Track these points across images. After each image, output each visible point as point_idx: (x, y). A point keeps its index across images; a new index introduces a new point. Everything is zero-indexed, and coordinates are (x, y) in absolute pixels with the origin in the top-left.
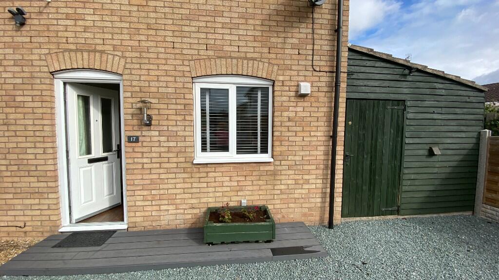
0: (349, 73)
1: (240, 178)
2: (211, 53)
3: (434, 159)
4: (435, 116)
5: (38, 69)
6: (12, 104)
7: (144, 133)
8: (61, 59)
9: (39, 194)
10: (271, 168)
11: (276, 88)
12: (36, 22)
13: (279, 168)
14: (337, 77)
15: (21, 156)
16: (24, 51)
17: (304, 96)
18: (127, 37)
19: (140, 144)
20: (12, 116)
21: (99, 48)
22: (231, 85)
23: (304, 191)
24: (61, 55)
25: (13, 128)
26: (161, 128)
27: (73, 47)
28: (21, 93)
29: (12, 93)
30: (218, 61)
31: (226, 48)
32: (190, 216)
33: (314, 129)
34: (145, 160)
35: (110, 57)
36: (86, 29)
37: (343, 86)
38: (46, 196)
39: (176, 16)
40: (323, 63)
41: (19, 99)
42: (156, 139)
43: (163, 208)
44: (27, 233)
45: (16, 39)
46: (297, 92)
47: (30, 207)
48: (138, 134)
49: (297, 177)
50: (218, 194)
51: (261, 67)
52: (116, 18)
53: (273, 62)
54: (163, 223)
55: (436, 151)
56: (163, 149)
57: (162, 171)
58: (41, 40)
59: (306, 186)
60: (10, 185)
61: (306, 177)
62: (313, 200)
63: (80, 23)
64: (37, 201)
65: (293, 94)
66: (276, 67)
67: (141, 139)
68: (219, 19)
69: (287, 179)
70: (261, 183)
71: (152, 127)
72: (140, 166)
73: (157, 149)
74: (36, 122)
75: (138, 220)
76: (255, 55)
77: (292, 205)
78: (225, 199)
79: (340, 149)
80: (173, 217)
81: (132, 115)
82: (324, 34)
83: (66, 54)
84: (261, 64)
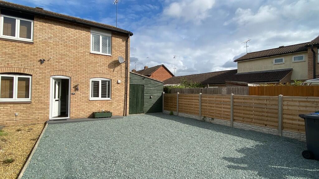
0: (130, 78)
1: (102, 104)
2: (95, 72)
3: (152, 99)
4: (151, 89)
5: (47, 75)
6: (38, 84)
7: (76, 92)
9: (44, 109)
10: (111, 101)
11: (112, 81)
13: (113, 101)
15: (39, 98)
16: (43, 70)
17: (119, 83)
18: (73, 68)
20: (38, 87)
21: (65, 70)
22: (100, 80)
23: (119, 107)
24: (54, 72)
26: (81, 91)
27: (58, 70)
30: (97, 74)
31: (99, 71)
32: (88, 115)
33: (122, 91)
34: (76, 99)
35: (68, 72)
36: (62, 65)
37: (129, 81)
38: (46, 109)
39: (86, 63)
40: (124, 75)
41: (40, 82)
42: (80, 94)
43: (81, 112)
44: (39, 121)
45: (41, 67)
47: (40, 113)
48: (75, 92)
49: (117, 104)
50: (96, 109)
51: (108, 76)
52: (70, 63)
54: (80, 117)
57: (81, 102)
58: (49, 67)
59: (120, 106)
60: (35, 107)
61: (120, 104)
62: (121, 110)
63: (60, 64)
64: (43, 111)
65: (116, 83)
66: (112, 76)
67: (75, 94)
68: (98, 64)
69: (115, 104)
70: (108, 105)
72: (75, 101)
73: (80, 97)
75: (73, 116)
76: (107, 73)
77: (116, 111)
78: (98, 110)
79: (128, 96)
80: (83, 115)
81: (73, 87)
82: (124, 69)
83: (56, 71)
84: (108, 75)
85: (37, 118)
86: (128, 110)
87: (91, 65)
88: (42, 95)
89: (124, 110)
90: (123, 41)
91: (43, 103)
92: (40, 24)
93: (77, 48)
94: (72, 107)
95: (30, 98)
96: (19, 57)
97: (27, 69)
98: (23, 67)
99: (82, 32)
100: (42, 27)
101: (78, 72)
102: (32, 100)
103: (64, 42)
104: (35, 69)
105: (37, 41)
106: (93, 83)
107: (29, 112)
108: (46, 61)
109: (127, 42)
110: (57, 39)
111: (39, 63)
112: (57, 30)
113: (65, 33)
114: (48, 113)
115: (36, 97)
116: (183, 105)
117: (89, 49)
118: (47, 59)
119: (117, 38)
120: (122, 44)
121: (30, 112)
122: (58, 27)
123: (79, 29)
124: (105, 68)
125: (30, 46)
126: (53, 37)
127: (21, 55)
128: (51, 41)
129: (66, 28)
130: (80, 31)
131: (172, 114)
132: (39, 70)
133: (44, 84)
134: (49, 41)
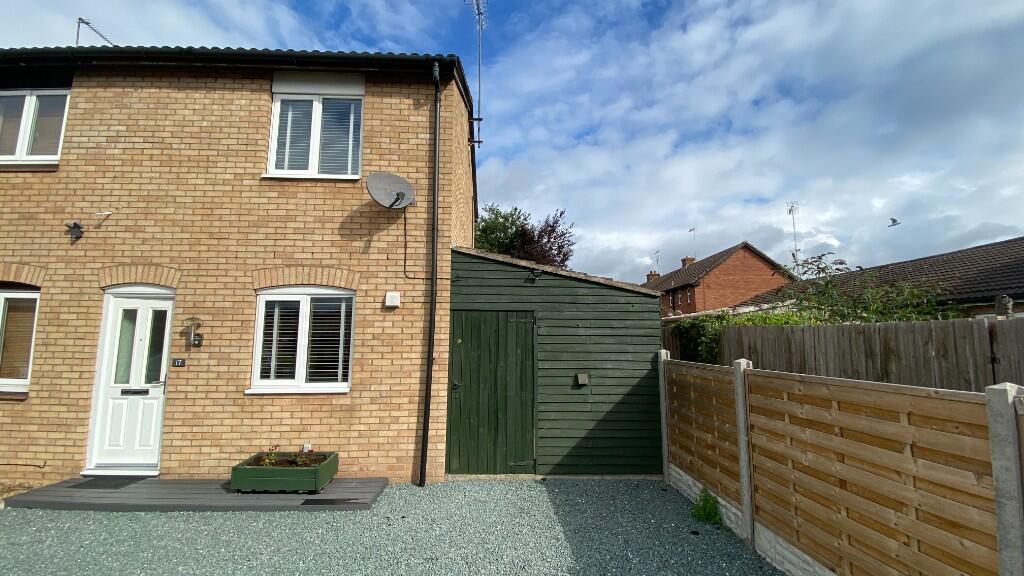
0: (451, 280)
1: (304, 415)
2: (279, 261)
5: (88, 284)
6: (56, 322)
7: (192, 356)
8: (114, 274)
9: (64, 426)
12: (93, 235)
14: (433, 285)
15: (55, 381)
16: (77, 266)
17: (393, 308)
18: (187, 248)
19: (186, 368)
22: (302, 296)
25: (51, 348)
26: (212, 349)
27: (128, 260)
28: (66, 309)
29: (57, 310)
31: (297, 256)
33: (407, 349)
34: (190, 389)
35: (165, 269)
36: (144, 241)
37: (445, 295)
38: (73, 429)
39: (242, 224)
40: (418, 268)
43: (205, 450)
44: (46, 476)
46: (384, 303)
47: (53, 443)
48: (185, 356)
49: (382, 414)
50: (273, 436)
51: (339, 275)
52: (178, 229)
53: (355, 269)
54: (203, 470)
55: (583, 379)
56: (212, 375)
60: (37, 415)
61: (395, 414)
62: (403, 446)
63: (140, 235)
64: (62, 435)
65: (379, 305)
66: (358, 275)
67: (187, 362)
68: (292, 225)
69: (369, 416)
70: (333, 421)
71: (202, 348)
73: (205, 375)
74: (78, 342)
75: (174, 464)
79: (442, 375)
80: (214, 463)
81: (181, 334)
82: (419, 234)
83: (120, 269)
84: (339, 272)
85: (41, 463)
88: (65, 368)
90: (418, 106)
91: (63, 402)
96: (11, 222)
97: (28, 264)
98: (18, 259)
99: (236, 95)
100: (92, 106)
101: (207, 266)
102: (31, 387)
103: (163, 146)
104: (52, 265)
105: (71, 157)
108: (88, 229)
109: (436, 100)
110: (137, 140)
111: (66, 240)
112: (141, 106)
113: (168, 112)
114: (81, 444)
115: (43, 377)
117: (263, 161)
118: (96, 223)
119: (391, 96)
120: (412, 118)
121: (22, 435)
123: (224, 89)
124: (324, 242)
125: (48, 179)
126: (125, 134)
127: (16, 216)
128: (116, 151)
132: (63, 265)
133: (76, 323)
134: (111, 152)
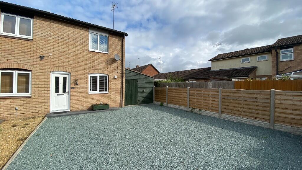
0: (125, 74)
1: (100, 97)
3: (144, 92)
4: (144, 83)
6: (38, 79)
7: (76, 87)
10: (108, 95)
11: (109, 76)
12: (47, 59)
13: (110, 95)
14: (123, 75)
17: (116, 78)
20: (38, 82)
21: (65, 66)
22: (98, 76)
24: (54, 68)
25: (38, 85)
26: (80, 86)
27: (58, 66)
29: (38, 76)
30: (95, 70)
31: (97, 67)
32: (87, 107)
33: (118, 86)
34: (76, 93)
35: (68, 68)
37: (124, 76)
38: (46, 103)
39: (85, 60)
40: (120, 71)
41: (40, 78)
42: (79, 88)
43: (80, 105)
44: (39, 114)
45: (40, 63)
46: (114, 77)
48: (74, 87)
49: (114, 97)
50: (94, 101)
52: (70, 60)
53: (108, 71)
54: (80, 109)
55: (144, 90)
57: (80, 96)
58: (48, 63)
59: (116, 99)
60: (35, 101)
62: (118, 102)
63: (60, 60)
65: (113, 78)
67: (75, 88)
68: (96, 61)
69: (112, 97)
70: (105, 98)
71: (78, 85)
72: (74, 95)
74: (45, 84)
75: (73, 108)
76: (104, 69)
77: (113, 103)
78: (97, 102)
79: (124, 90)
80: (82, 107)
81: (73, 82)
82: (120, 65)
83: (56, 67)
84: (105, 71)
85: (38, 112)
86: (124, 102)
87: (90, 62)
88: (43, 90)
89: (120, 102)
90: (119, 40)
91: (43, 97)
92: (40, 22)
93: (76, 46)
94: (72, 100)
95: (30, 93)
96: (19, 53)
97: (26, 64)
98: (23, 63)
99: (81, 31)
100: (41, 25)
101: (78, 68)
102: (32, 95)
103: (64, 40)
104: (35, 65)
105: (37, 38)
106: (92, 78)
107: (29, 106)
108: (46, 57)
109: (123, 41)
110: (56, 37)
111: (39, 60)
112: (56, 28)
113: (64, 31)
114: (49, 106)
115: (36, 92)
116: (172, 97)
117: (88, 46)
118: (47, 56)
119: (114, 37)
120: (118, 43)
121: (31, 106)
122: (57, 25)
123: (78, 29)
124: (102, 65)
125: (30, 43)
126: (53, 35)
127: (20, 51)
128: (51, 39)
129: (65, 27)
130: (79, 30)
131: (162, 105)
132: (39, 66)
133: (45, 79)
134: (49, 39)
